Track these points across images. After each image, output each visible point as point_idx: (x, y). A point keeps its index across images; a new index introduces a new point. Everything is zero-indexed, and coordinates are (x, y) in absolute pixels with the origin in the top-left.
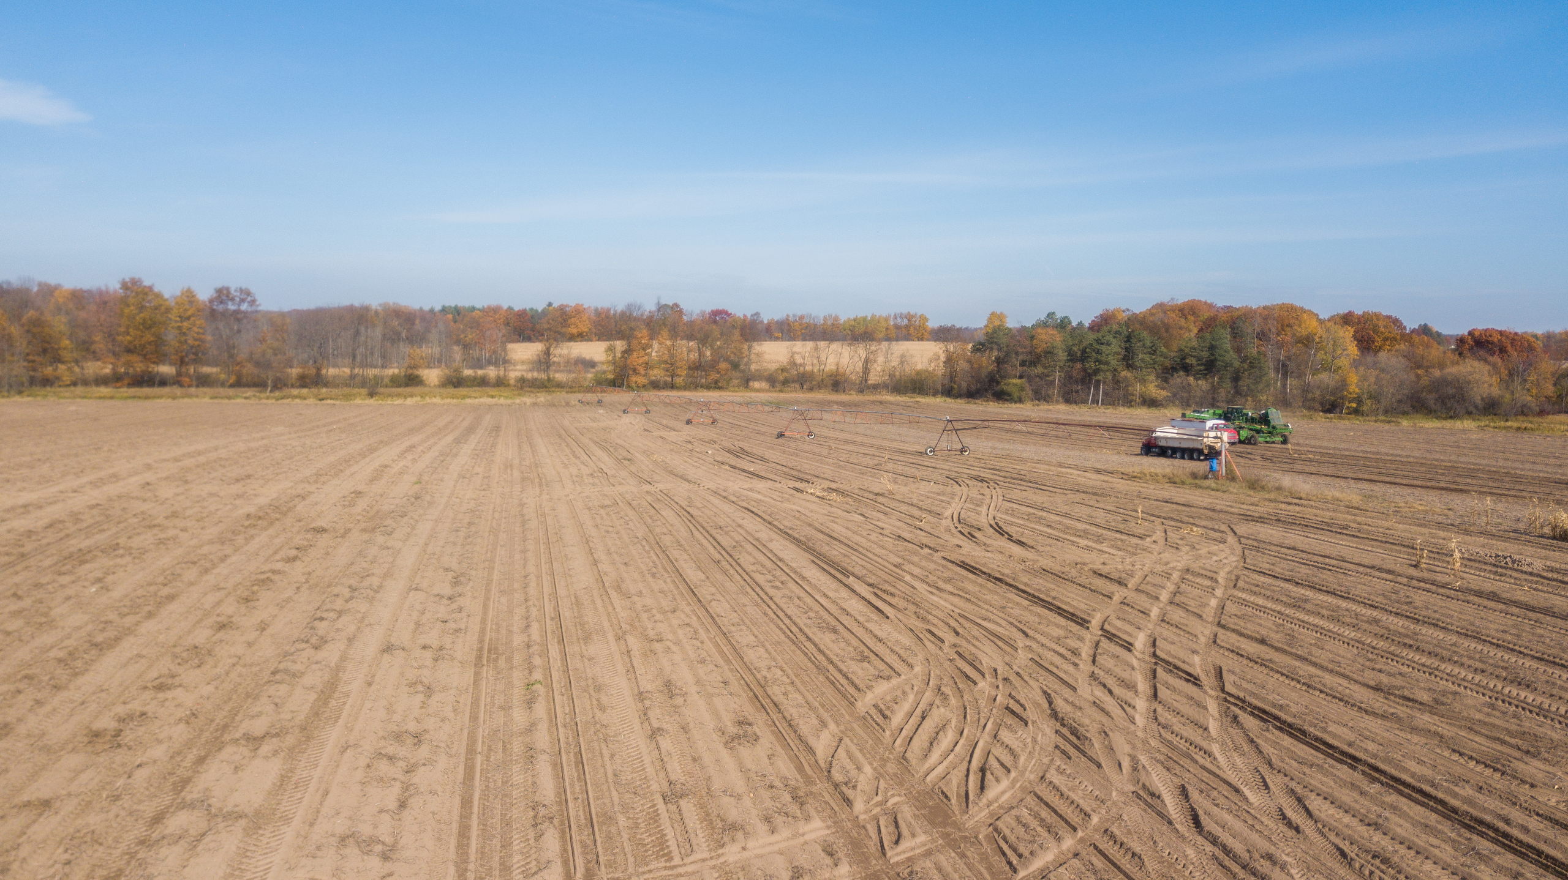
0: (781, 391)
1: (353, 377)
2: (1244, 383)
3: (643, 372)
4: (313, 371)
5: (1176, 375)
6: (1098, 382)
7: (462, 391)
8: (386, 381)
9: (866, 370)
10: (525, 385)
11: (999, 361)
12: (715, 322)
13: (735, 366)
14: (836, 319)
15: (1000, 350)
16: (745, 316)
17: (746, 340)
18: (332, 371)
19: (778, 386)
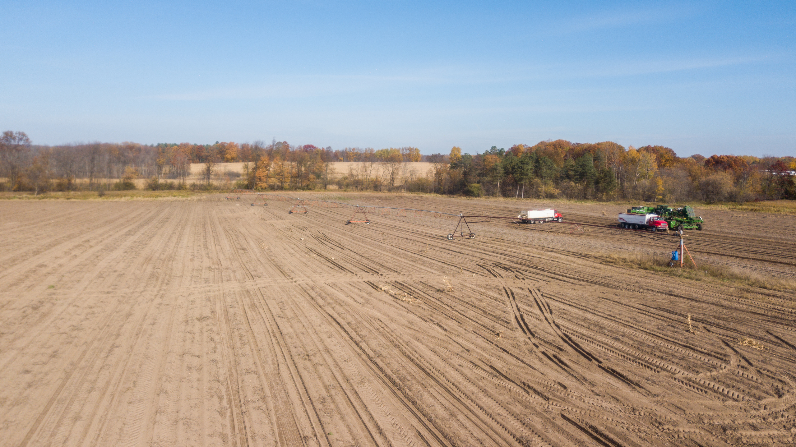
0: (345, 191)
1: (91, 184)
2: (601, 186)
3: (265, 180)
4: (66, 181)
5: (564, 181)
6: (521, 185)
7: (157, 192)
8: (113, 186)
9: (393, 179)
10: (195, 188)
11: (465, 174)
12: (307, 151)
13: (318, 176)
14: (372, 150)
15: (465, 167)
16: (323, 148)
17: (325, 162)
18: (78, 181)
19: (344, 188)
